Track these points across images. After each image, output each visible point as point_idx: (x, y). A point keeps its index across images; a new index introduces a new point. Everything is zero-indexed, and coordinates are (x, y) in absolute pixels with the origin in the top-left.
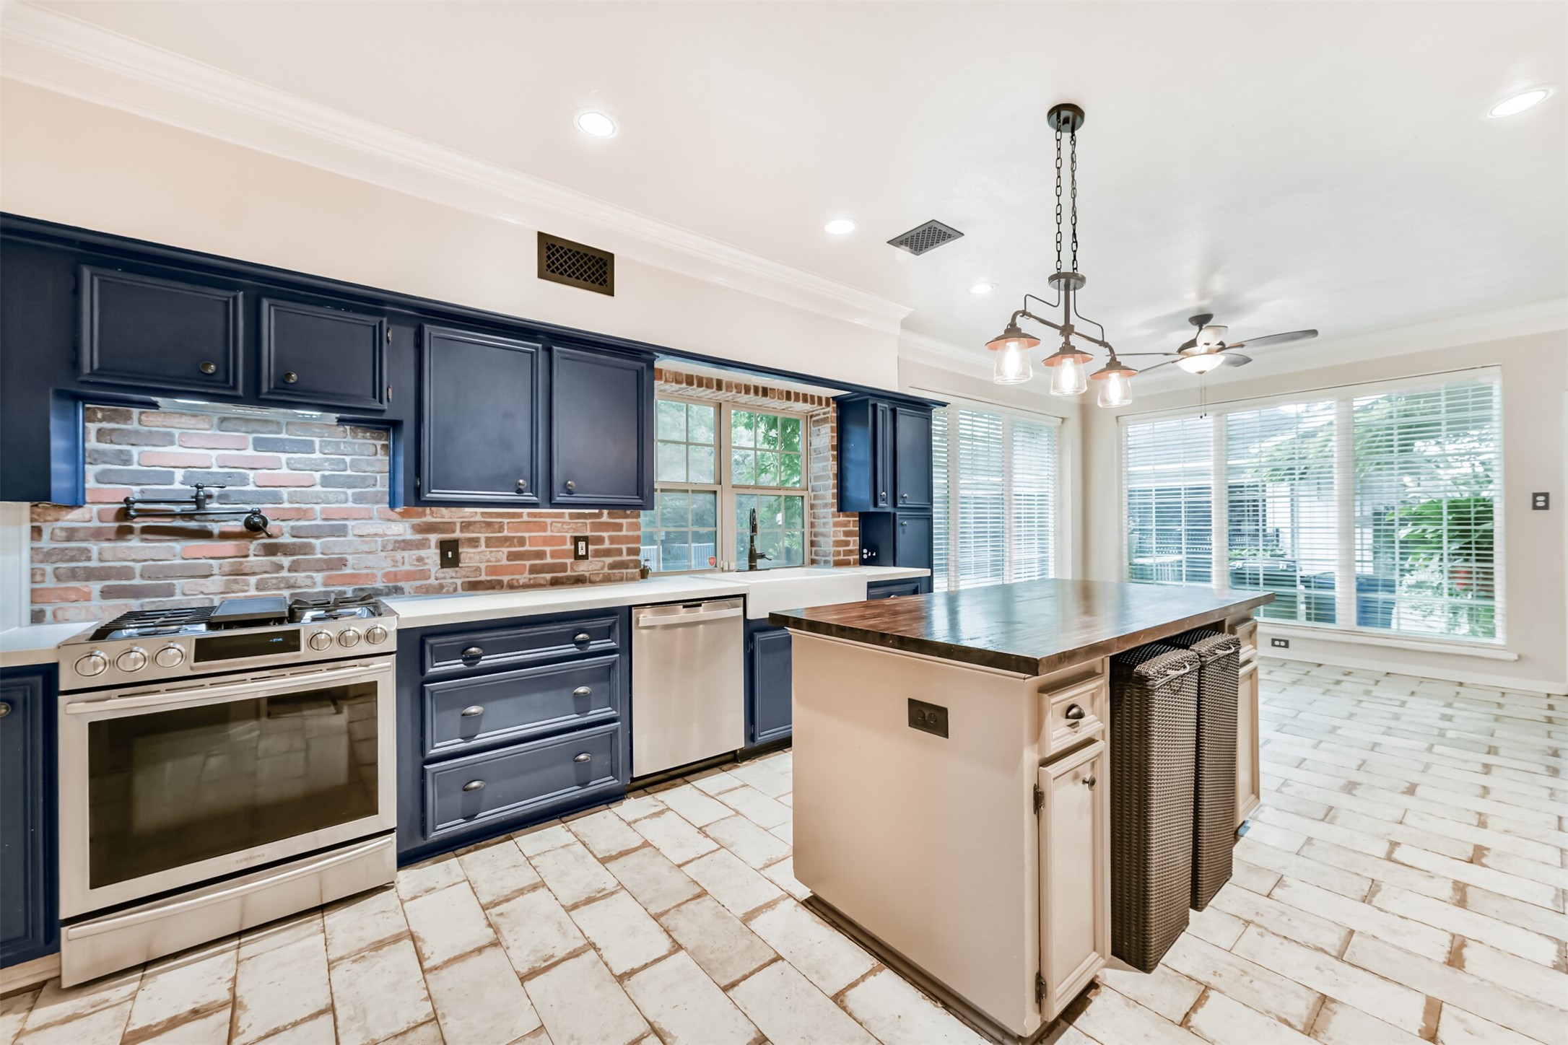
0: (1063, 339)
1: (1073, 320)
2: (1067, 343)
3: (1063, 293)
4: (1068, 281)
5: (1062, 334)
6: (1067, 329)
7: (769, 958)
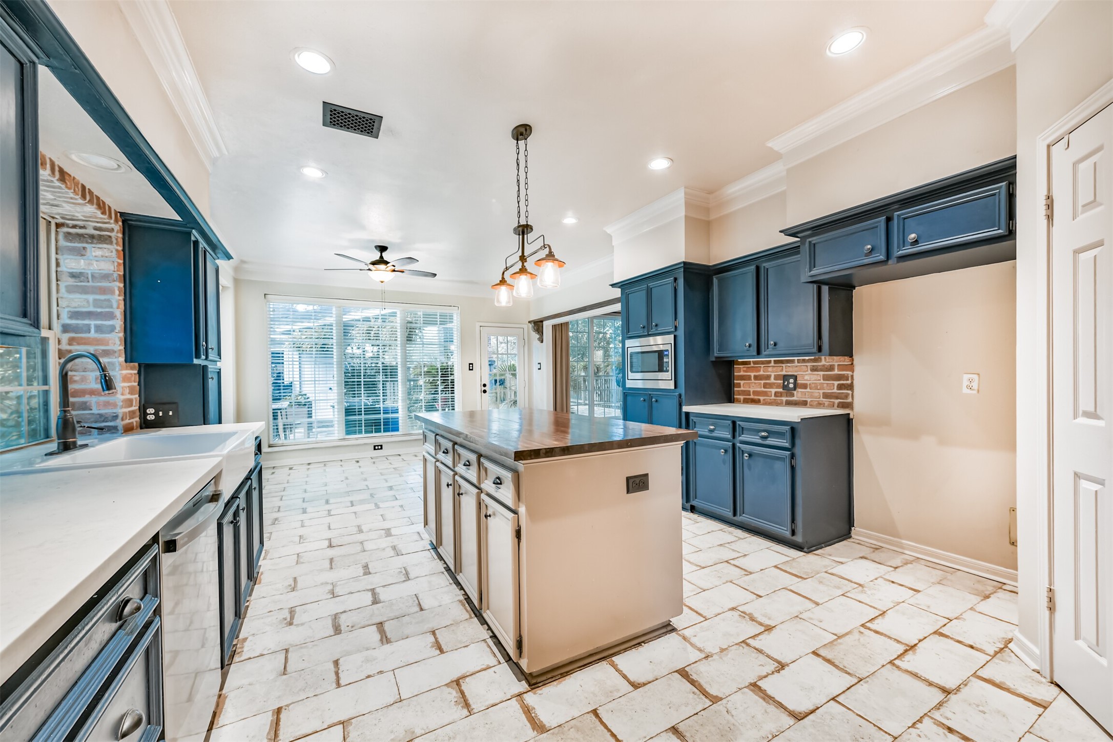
2: (524, 266)
4: (524, 229)
7: (594, 717)
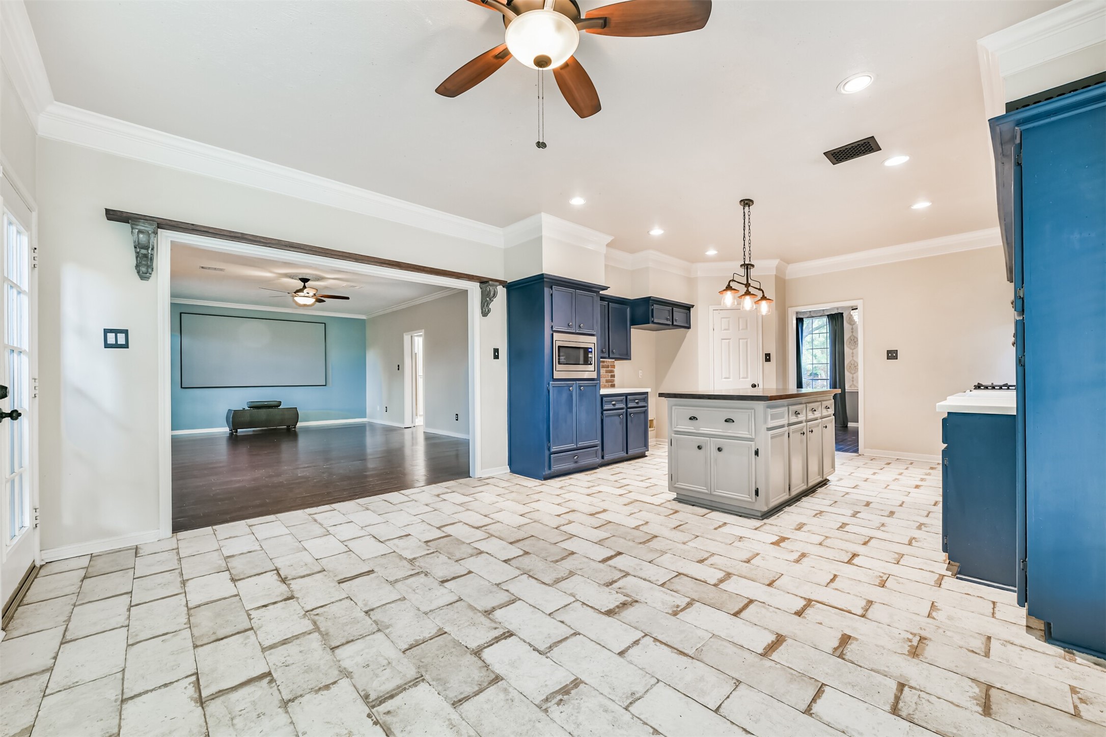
0: (746, 289)
1: (750, 281)
2: (748, 290)
3: (746, 270)
4: (747, 267)
5: (746, 287)
6: (747, 285)
